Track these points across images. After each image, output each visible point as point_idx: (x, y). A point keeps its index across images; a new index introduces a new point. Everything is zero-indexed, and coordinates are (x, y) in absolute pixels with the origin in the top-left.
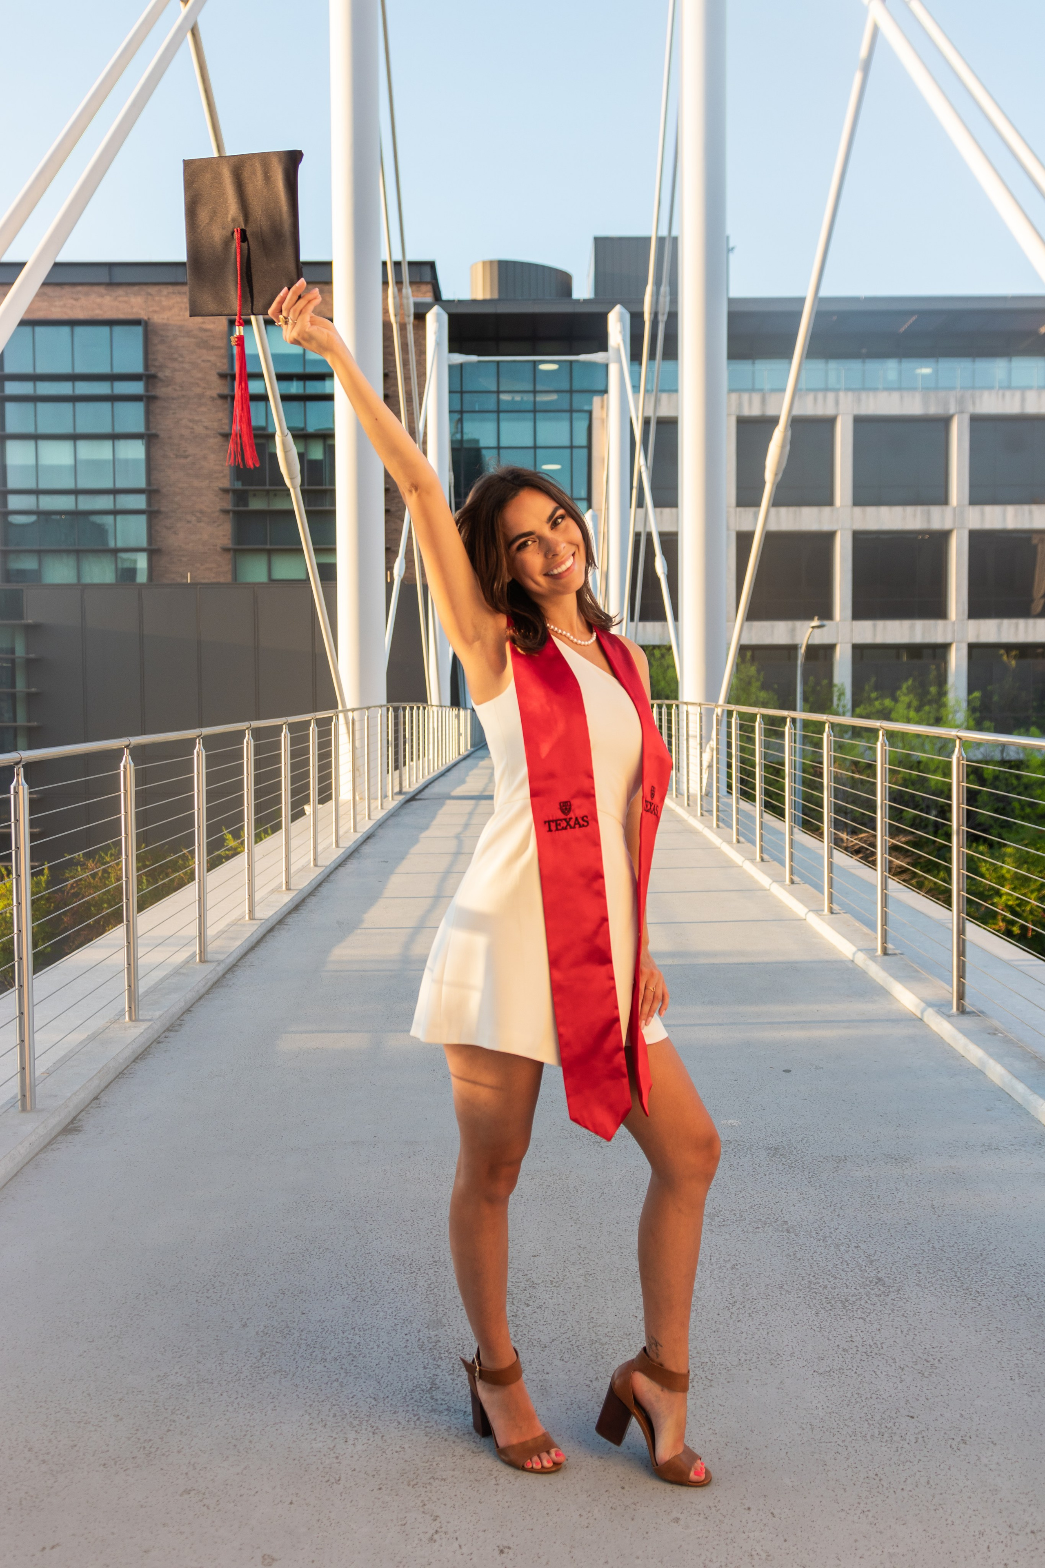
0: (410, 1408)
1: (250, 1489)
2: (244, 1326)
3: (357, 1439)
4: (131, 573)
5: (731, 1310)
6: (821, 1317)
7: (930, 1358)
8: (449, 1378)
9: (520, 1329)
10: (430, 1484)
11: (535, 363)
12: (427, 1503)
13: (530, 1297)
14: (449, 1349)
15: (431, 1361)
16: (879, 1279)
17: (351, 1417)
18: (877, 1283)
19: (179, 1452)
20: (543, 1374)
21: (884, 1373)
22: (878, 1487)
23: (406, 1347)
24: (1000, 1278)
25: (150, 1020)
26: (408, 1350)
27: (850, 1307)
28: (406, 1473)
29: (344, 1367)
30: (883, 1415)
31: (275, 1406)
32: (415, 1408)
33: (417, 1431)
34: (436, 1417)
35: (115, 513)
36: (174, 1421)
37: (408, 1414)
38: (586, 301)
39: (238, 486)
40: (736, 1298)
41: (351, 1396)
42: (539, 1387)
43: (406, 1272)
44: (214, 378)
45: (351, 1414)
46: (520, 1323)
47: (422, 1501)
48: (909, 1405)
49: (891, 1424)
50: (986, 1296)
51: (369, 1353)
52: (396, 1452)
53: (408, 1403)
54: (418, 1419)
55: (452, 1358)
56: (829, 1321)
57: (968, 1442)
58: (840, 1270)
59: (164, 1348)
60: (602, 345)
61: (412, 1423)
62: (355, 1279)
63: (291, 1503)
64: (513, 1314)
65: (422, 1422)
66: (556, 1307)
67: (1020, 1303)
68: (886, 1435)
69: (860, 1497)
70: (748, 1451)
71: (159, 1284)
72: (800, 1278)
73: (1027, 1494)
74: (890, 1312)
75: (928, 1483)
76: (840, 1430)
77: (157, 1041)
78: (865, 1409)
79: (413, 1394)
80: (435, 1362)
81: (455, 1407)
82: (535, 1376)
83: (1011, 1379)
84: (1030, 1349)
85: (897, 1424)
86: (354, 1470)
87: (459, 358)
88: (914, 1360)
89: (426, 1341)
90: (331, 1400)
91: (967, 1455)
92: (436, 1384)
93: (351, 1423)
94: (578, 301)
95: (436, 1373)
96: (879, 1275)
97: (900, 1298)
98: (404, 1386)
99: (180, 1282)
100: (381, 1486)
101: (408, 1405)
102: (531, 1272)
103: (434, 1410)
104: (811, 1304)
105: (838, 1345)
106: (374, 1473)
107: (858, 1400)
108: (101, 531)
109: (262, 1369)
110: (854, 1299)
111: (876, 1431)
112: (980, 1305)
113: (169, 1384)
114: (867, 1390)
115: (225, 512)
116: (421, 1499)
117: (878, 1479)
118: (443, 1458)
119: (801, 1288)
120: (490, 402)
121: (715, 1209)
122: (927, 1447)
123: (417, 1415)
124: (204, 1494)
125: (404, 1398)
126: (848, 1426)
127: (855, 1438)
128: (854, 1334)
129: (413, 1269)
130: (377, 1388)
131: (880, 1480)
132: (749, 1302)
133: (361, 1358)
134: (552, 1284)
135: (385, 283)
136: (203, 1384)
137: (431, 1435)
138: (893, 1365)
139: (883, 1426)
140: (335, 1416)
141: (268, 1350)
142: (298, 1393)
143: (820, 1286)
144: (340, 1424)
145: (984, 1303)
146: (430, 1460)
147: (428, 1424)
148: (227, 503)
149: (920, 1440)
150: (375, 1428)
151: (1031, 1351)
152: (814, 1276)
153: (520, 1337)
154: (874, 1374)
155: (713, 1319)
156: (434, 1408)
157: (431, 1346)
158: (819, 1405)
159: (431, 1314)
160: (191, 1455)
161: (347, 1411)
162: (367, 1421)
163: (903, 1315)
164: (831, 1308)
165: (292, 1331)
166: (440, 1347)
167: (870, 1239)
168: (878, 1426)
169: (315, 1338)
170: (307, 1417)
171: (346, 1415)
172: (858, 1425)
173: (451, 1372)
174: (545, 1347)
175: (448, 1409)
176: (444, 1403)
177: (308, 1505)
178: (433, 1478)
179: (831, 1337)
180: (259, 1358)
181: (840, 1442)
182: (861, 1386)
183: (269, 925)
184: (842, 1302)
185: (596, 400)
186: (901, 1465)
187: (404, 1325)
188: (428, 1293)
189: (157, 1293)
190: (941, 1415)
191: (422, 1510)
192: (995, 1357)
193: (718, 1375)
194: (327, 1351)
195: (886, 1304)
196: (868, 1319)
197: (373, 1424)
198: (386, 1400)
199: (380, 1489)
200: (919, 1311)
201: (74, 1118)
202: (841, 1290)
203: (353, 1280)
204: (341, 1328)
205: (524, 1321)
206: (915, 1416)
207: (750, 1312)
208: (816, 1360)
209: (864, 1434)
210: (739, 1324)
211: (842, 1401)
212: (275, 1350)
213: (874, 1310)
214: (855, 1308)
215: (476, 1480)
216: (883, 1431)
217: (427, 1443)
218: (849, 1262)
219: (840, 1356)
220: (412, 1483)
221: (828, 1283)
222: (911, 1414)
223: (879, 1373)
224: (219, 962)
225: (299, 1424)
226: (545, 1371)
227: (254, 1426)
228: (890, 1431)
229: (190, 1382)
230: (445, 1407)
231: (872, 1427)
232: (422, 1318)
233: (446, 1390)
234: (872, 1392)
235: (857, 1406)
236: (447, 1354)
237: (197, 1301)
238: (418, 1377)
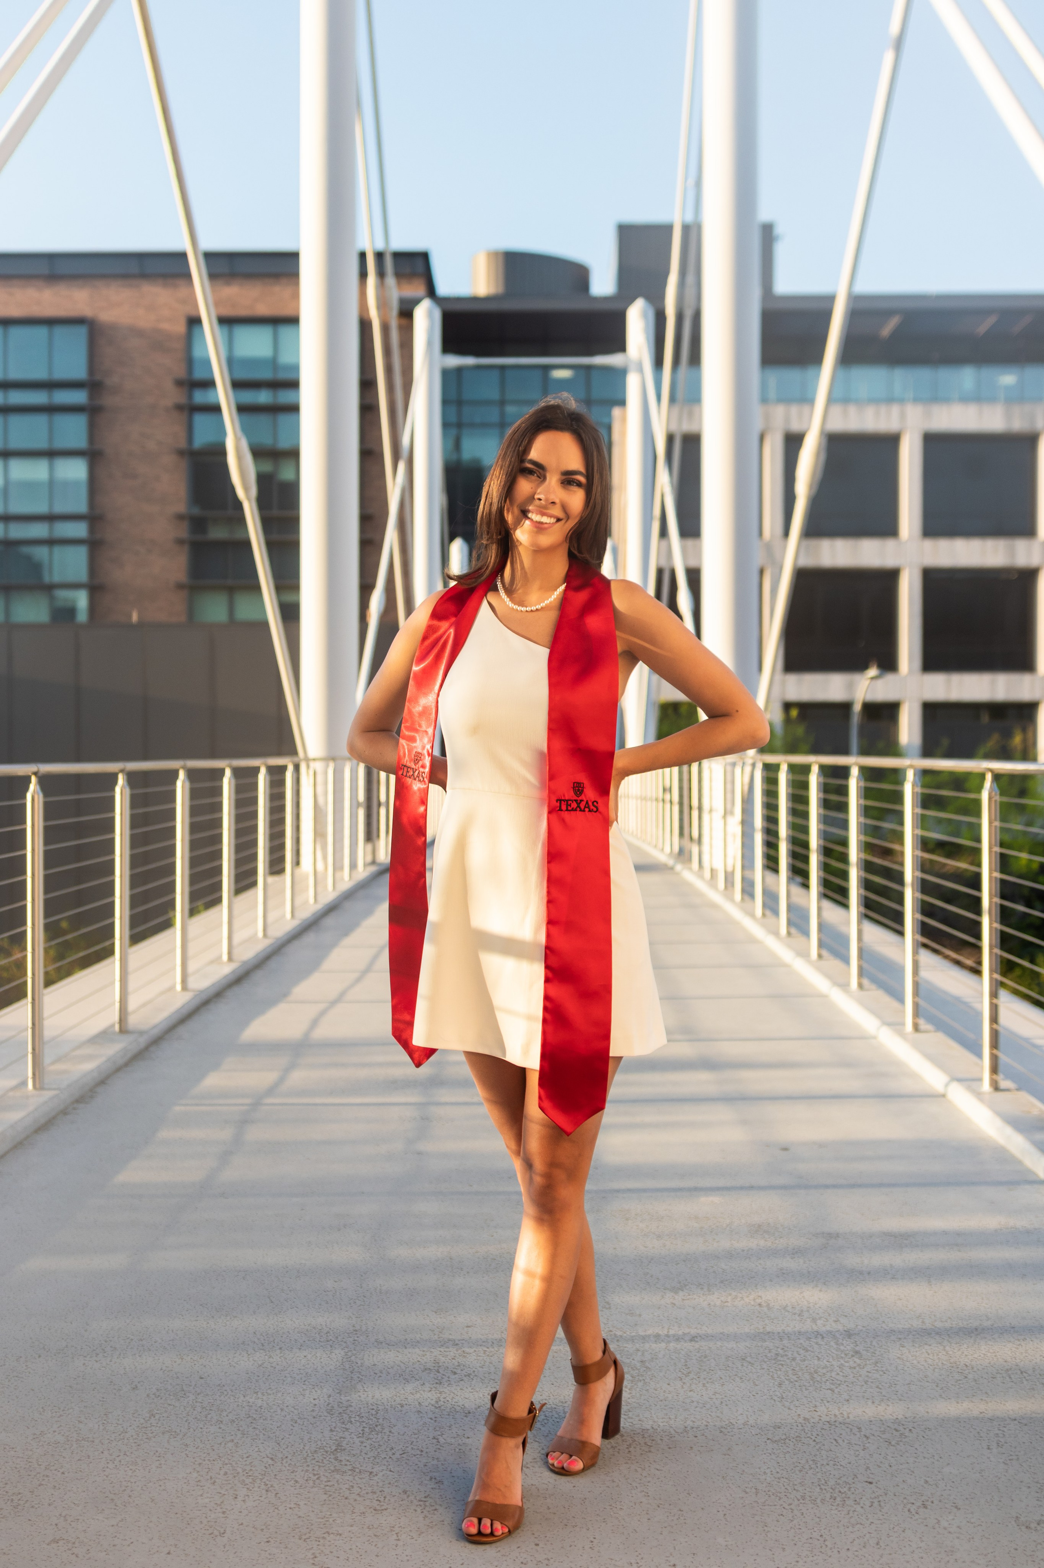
0: (310, 1469)
1: (125, 1540)
2: (134, 1389)
3: (248, 1496)
4: (70, 612)
5: (684, 1381)
6: (784, 1388)
7: (901, 1428)
8: (357, 1441)
9: (444, 1395)
10: (324, 1538)
11: (547, 368)
12: (318, 1555)
13: (459, 1366)
14: (361, 1414)
15: (339, 1424)
16: (857, 1352)
17: (244, 1475)
18: (853, 1356)
19: (50, 1505)
20: (463, 1439)
21: (846, 1441)
22: (821, 1547)
23: (313, 1411)
24: (994, 1352)
25: (54, 1089)
26: (314, 1414)
27: (818, 1379)
28: (298, 1528)
29: (241, 1429)
30: (839, 1481)
31: (160, 1464)
32: (316, 1468)
33: (316, 1489)
34: (338, 1477)
35: (51, 542)
36: (47, 1476)
37: (307, 1474)
38: (606, 299)
39: (196, 511)
40: (690, 1369)
41: (245, 1456)
42: (457, 1450)
43: (322, 1340)
44: (169, 385)
45: (244, 1473)
46: (445, 1390)
47: (313, 1554)
48: (869, 1471)
49: (845, 1489)
50: (975, 1369)
51: (271, 1416)
52: (290, 1508)
53: (308, 1464)
54: (318, 1479)
55: (363, 1422)
56: (792, 1392)
57: (929, 1507)
58: (813, 1344)
59: (43, 1408)
60: (619, 344)
61: (311, 1482)
62: (263, 1345)
63: (169, 1553)
64: (437, 1381)
65: (322, 1481)
66: (486, 1375)
67: (1012, 1376)
68: (838, 1499)
69: (799, 1556)
70: (682, 1513)
71: (44, 1348)
72: (767, 1351)
73: (986, 1555)
74: (863, 1383)
75: (877, 1544)
76: (788, 1494)
77: (64, 1112)
78: (819, 1476)
79: (315, 1455)
80: (344, 1426)
81: (361, 1468)
82: (453, 1440)
83: (989, 1449)
84: (1015, 1420)
85: (852, 1489)
86: (242, 1524)
87: (454, 361)
88: (882, 1429)
89: (336, 1406)
90: (223, 1459)
91: (925, 1519)
92: (342, 1446)
93: (244, 1481)
94: (596, 299)
95: (343, 1436)
96: (857, 1348)
97: (877, 1370)
98: (306, 1448)
99: (67, 1346)
100: (270, 1539)
101: (308, 1466)
102: (463, 1342)
103: (336, 1471)
104: (775, 1376)
105: (799, 1415)
106: (264, 1527)
107: (812, 1466)
108: (36, 568)
109: (149, 1429)
110: (824, 1371)
111: (828, 1495)
112: (966, 1377)
113: (45, 1442)
114: (825, 1457)
115: (180, 542)
116: (312, 1551)
117: (822, 1539)
118: (341, 1514)
119: (766, 1360)
120: (493, 415)
121: (680, 1283)
122: (883, 1510)
123: (318, 1474)
124: (74, 1543)
125: (305, 1459)
126: (797, 1491)
127: (803, 1502)
128: (818, 1404)
129: (331, 1337)
130: (276, 1449)
131: (825, 1541)
132: (705, 1373)
133: (261, 1421)
134: (485, 1353)
135: (363, 275)
136: (83, 1442)
137: (331, 1493)
138: (858, 1433)
139: (837, 1490)
140: (226, 1474)
141: (158, 1412)
142: (187, 1452)
143: (788, 1359)
144: (231, 1482)
145: (970, 1376)
146: (327, 1516)
147: (329, 1483)
148: (183, 531)
149: (876, 1504)
150: (269, 1486)
151: (1016, 1422)
152: (783, 1349)
153: (443, 1403)
154: (835, 1442)
155: (661, 1389)
156: (337, 1468)
157: (341, 1410)
158: (768, 1471)
159: (344, 1380)
160: (64, 1507)
161: (240, 1470)
162: (261, 1479)
163: (877, 1387)
164: (796, 1379)
165: (188, 1394)
166: (351, 1411)
167: (853, 1313)
168: (831, 1491)
169: (212, 1401)
170: (195, 1475)
171: (238, 1473)
172: (808, 1489)
173: (360, 1435)
174: (469, 1413)
175: (353, 1470)
176: (348, 1463)
177: (186, 1555)
178: (328, 1533)
179: (792, 1407)
180: (148, 1419)
181: (785, 1505)
182: (818, 1453)
183: (204, 997)
184: (811, 1373)
185: (616, 412)
186: (850, 1527)
187: (313, 1391)
188: (345, 1360)
189: (40, 1356)
190: (904, 1481)
191: (312, 1562)
192: (974, 1427)
193: (659, 1442)
194: (225, 1414)
195: (860, 1376)
196: (836, 1391)
197: (267, 1482)
198: (285, 1461)
199: (268, 1542)
200: (896, 1383)
202: (811, 1362)
203: (261, 1347)
204: (242, 1392)
205: (448, 1388)
206: (874, 1481)
207: (705, 1382)
208: (772, 1429)
209: (813, 1498)
210: (690, 1394)
211: (795, 1467)
212: (166, 1412)
213: (845, 1382)
214: (824, 1380)
215: (375, 1536)
216: (835, 1495)
217: (325, 1500)
218: (824, 1335)
219: (799, 1425)
220: (304, 1537)
221: (797, 1355)
222: (870, 1480)
223: (840, 1441)
224: (141, 1033)
225: (186, 1481)
226: (466, 1436)
227: (135, 1482)
228: (844, 1495)
229: (68, 1441)
230: (350, 1467)
231: (824, 1491)
232: (335, 1384)
233: (352, 1452)
234: (830, 1459)
235: (810, 1472)
236: (357, 1418)
237: (84, 1364)
238: (323, 1439)
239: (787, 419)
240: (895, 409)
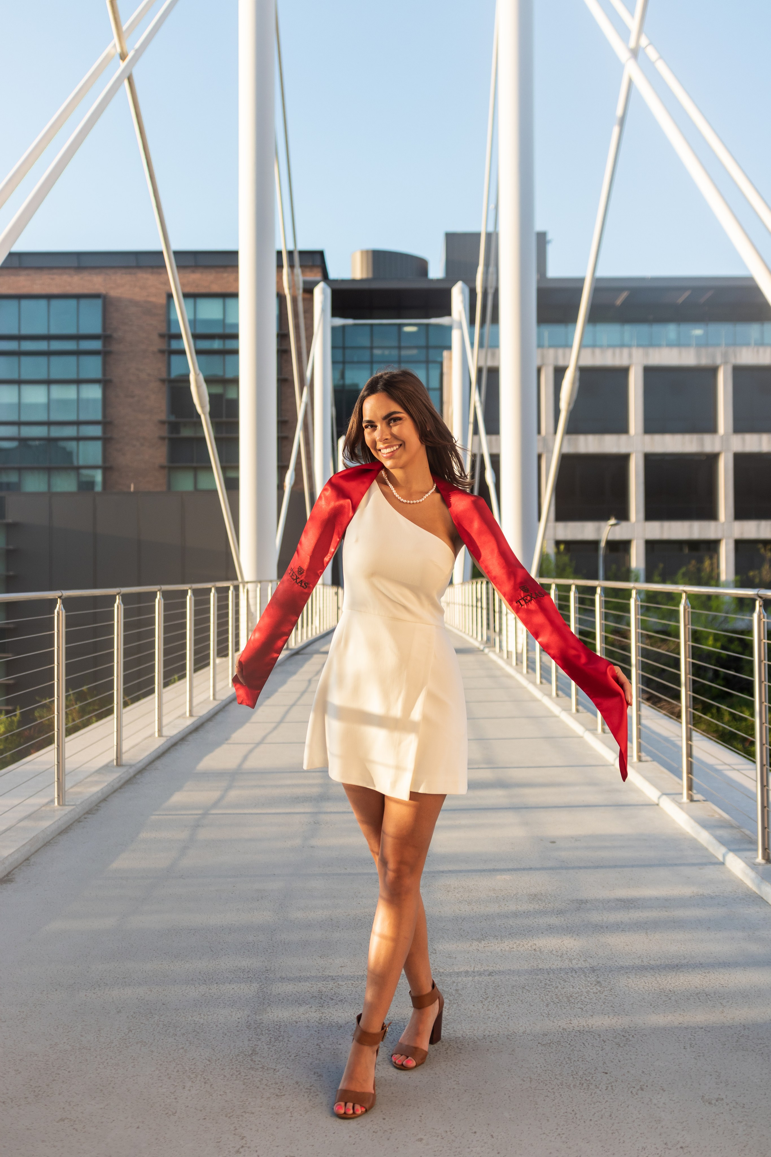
0: (234, 1067)
1: (109, 1118)
2: (118, 1012)
3: (192, 1086)
4: (89, 485)
5: (484, 1003)
6: (550, 1008)
7: (627, 1035)
8: (266, 1047)
9: (325, 1015)
10: (242, 1116)
11: (400, 326)
12: (238, 1128)
13: (335, 994)
14: (269, 1028)
15: (254, 1036)
16: (598, 982)
17: (190, 1072)
18: (596, 985)
19: (59, 1094)
20: (337, 1045)
21: (590, 1044)
22: (573, 1119)
23: (237, 1026)
24: (689, 981)
25: (73, 805)
26: (238, 1029)
27: (573, 1001)
28: (225, 1109)
29: (189, 1039)
30: (585, 1072)
31: (134, 1065)
32: (238, 1067)
33: (237, 1082)
34: (253, 1072)
35: (78, 439)
36: (59, 1074)
37: (232, 1070)
38: (438, 281)
39: (173, 418)
40: (488, 995)
41: (191, 1058)
42: (333, 1053)
43: (245, 977)
44: (155, 337)
45: (190, 1070)
46: (325, 1011)
47: (235, 1127)
48: (605, 1065)
49: (589, 1078)
50: (676, 993)
51: (209, 1031)
52: (220, 1095)
53: (233, 1064)
54: (239, 1074)
55: (270, 1034)
56: (555, 1010)
57: (645, 1090)
58: (569, 976)
59: (57, 1026)
60: (447, 311)
61: (234, 1076)
62: (205, 981)
63: (138, 1128)
64: (320, 1005)
65: (242, 1076)
66: (353, 1000)
67: (700, 998)
68: (585, 1085)
69: (558, 1125)
70: (481, 1095)
71: (59, 984)
72: (539, 982)
73: (682, 1123)
74: (602, 1004)
75: (610, 1116)
76: (552, 1082)
77: (78, 821)
78: (572, 1068)
79: (238, 1058)
80: (257, 1037)
81: (268, 1066)
82: (330, 1046)
83: (684, 1048)
84: (702, 1028)
85: (594, 1078)
86: (188, 1106)
87: (339, 322)
88: (615, 1036)
89: (252, 1023)
90: (176, 1061)
91: (642, 1098)
92: (256, 1051)
93: (190, 1076)
94: (432, 281)
95: (257, 1044)
96: (598, 980)
97: (611, 995)
98: (232, 1052)
99: (75, 983)
100: (206, 1117)
101: (233, 1065)
102: (338, 977)
103: (252, 1068)
104: (544, 999)
105: (560, 1026)
106: (202, 1109)
107: (568, 1062)
108: (69, 454)
109: (128, 1040)
110: (577, 995)
111: (578, 1082)
112: (670, 999)
113: (58, 1050)
114: (576, 1055)
115: (162, 438)
116: (234, 1125)
117: (573, 1113)
118: (254, 1099)
119: (538, 988)
120: (366, 356)
121: (482, 935)
122: (614, 1092)
123: (239, 1071)
124: (75, 1121)
125: (231, 1060)
126: (558, 1079)
127: (561, 1087)
128: (572, 1019)
129: (250, 975)
130: (212, 1053)
131: (575, 1114)
132: (498, 997)
133: (203, 1034)
134: (352, 985)
135: (280, 266)
136: (83, 1050)
137: (248, 1084)
138: (598, 1039)
139: (584, 1079)
140: (178, 1071)
141: (134, 1028)
142: (152, 1056)
143: (553, 987)
144: (181, 1077)
145: (673, 998)
146: (245, 1100)
147: (246, 1077)
148: (164, 432)
149: (610, 1088)
150: (206, 1079)
151: (703, 1030)
152: (549, 980)
153: (324, 1020)
154: (583, 1045)
155: (469, 1009)
156: (252, 1066)
157: (256, 1026)
158: (538, 1066)
159: (259, 1005)
160: (69, 1096)
161: (187, 1068)
162: (201, 1075)
163: (612, 1006)
164: (558, 1001)
165: (154, 1016)
166: (262, 1027)
167: (596, 955)
168: (580, 1079)
169: (170, 1020)
170: (157, 1072)
171: (186, 1071)
172: (565, 1078)
173: (268, 1043)
174: (341, 1027)
175: (263, 1068)
176: (260, 1063)
177: (150, 1129)
178: (245, 1112)
179: (555, 1021)
180: (127, 1033)
181: (549, 1089)
182: (572, 1053)
183: (173, 741)
184: (567, 997)
185: (445, 353)
186: (592, 1104)
187: (238, 1012)
188: (259, 991)
189: (56, 990)
190: (628, 1072)
191: (233, 1132)
192: (675, 1033)
193: (467, 1046)
194: (178, 1029)
195: (600, 999)
196: (584, 1009)
197: (205, 1077)
198: (217, 1062)
199: (205, 1119)
200: (624, 1003)
201: (9, 873)
202: (568, 990)
203: (204, 983)
204: (190, 1014)
205: (328, 1010)
206: (609, 1072)
207: (498, 1004)
208: (541, 1036)
209: (568, 1084)
210: (488, 1012)
211: (556, 1063)
212: (139, 1028)
213: (590, 1003)
214: (576, 1001)
215: (276, 1114)
216: (583, 1082)
217: (244, 1089)
218: (577, 971)
219: (560, 1033)
220: (229, 1115)
221: (559, 985)
222: (606, 1071)
223: (586, 1044)
224: (131, 766)
225: (151, 1077)
226: (339, 1043)
227: (117, 1078)
228: (588, 1082)
229: (74, 1049)
230: (261, 1066)
231: (575, 1079)
232: (252, 1007)
233: (263, 1055)
234: (579, 1057)
235: (566, 1066)
236: (267, 1031)
237: (86, 995)
238: (243, 1046)
239: (556, 358)
240: (626, 351)
